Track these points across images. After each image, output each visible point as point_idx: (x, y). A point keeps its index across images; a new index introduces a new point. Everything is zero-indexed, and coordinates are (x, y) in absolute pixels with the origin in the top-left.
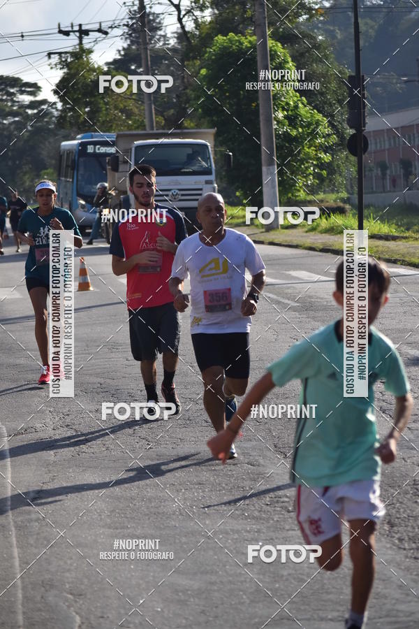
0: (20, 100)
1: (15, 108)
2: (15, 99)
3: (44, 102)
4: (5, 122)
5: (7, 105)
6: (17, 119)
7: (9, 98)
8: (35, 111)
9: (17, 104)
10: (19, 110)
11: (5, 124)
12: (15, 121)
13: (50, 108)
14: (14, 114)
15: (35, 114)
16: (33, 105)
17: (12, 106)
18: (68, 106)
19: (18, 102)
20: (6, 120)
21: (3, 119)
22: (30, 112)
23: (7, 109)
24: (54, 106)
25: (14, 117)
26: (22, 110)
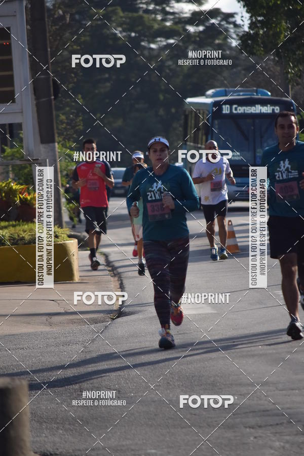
0: (176, 11)
1: (168, 24)
2: (168, 9)
3: (215, 13)
4: (153, 46)
5: (155, 20)
6: (171, 41)
7: (158, 7)
8: (201, 28)
9: (171, 17)
10: (175, 27)
11: (152, 49)
12: (169, 46)
13: (223, 23)
14: (168, 34)
15: (200, 32)
16: (196, 18)
17: (164, 20)
18: (259, 18)
19: (173, 13)
20: (154, 42)
21: (149, 42)
22: (191, 29)
23: (156, 26)
24: (232, 20)
25: (168, 38)
26: (179, 27)
